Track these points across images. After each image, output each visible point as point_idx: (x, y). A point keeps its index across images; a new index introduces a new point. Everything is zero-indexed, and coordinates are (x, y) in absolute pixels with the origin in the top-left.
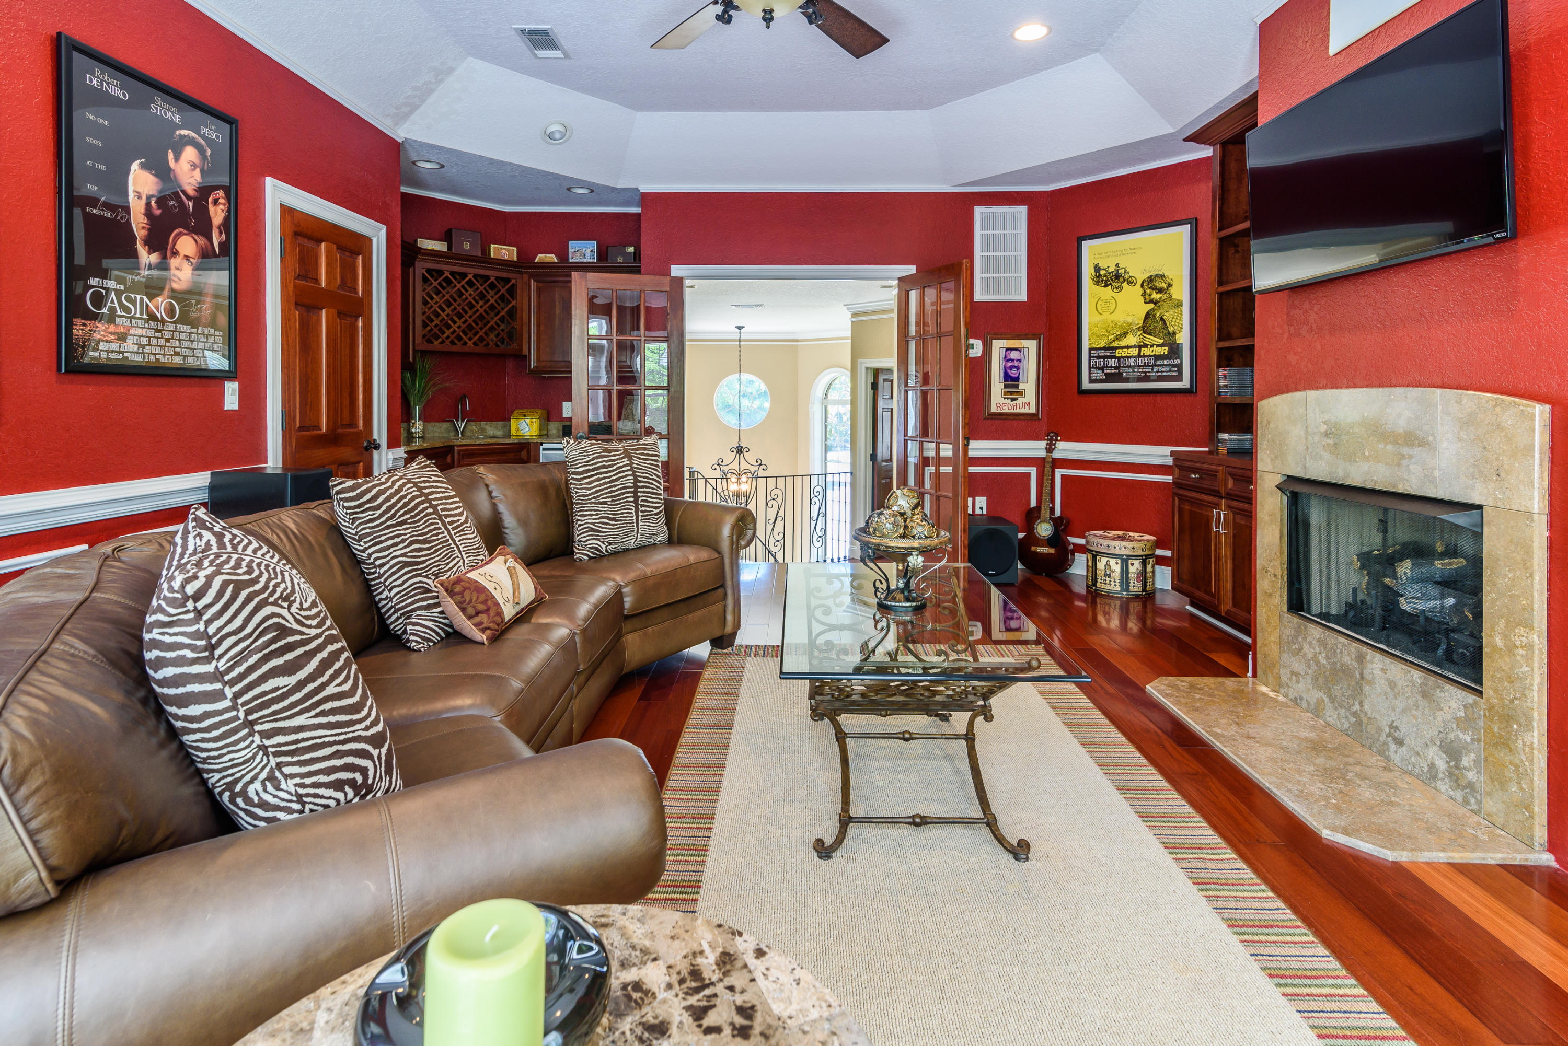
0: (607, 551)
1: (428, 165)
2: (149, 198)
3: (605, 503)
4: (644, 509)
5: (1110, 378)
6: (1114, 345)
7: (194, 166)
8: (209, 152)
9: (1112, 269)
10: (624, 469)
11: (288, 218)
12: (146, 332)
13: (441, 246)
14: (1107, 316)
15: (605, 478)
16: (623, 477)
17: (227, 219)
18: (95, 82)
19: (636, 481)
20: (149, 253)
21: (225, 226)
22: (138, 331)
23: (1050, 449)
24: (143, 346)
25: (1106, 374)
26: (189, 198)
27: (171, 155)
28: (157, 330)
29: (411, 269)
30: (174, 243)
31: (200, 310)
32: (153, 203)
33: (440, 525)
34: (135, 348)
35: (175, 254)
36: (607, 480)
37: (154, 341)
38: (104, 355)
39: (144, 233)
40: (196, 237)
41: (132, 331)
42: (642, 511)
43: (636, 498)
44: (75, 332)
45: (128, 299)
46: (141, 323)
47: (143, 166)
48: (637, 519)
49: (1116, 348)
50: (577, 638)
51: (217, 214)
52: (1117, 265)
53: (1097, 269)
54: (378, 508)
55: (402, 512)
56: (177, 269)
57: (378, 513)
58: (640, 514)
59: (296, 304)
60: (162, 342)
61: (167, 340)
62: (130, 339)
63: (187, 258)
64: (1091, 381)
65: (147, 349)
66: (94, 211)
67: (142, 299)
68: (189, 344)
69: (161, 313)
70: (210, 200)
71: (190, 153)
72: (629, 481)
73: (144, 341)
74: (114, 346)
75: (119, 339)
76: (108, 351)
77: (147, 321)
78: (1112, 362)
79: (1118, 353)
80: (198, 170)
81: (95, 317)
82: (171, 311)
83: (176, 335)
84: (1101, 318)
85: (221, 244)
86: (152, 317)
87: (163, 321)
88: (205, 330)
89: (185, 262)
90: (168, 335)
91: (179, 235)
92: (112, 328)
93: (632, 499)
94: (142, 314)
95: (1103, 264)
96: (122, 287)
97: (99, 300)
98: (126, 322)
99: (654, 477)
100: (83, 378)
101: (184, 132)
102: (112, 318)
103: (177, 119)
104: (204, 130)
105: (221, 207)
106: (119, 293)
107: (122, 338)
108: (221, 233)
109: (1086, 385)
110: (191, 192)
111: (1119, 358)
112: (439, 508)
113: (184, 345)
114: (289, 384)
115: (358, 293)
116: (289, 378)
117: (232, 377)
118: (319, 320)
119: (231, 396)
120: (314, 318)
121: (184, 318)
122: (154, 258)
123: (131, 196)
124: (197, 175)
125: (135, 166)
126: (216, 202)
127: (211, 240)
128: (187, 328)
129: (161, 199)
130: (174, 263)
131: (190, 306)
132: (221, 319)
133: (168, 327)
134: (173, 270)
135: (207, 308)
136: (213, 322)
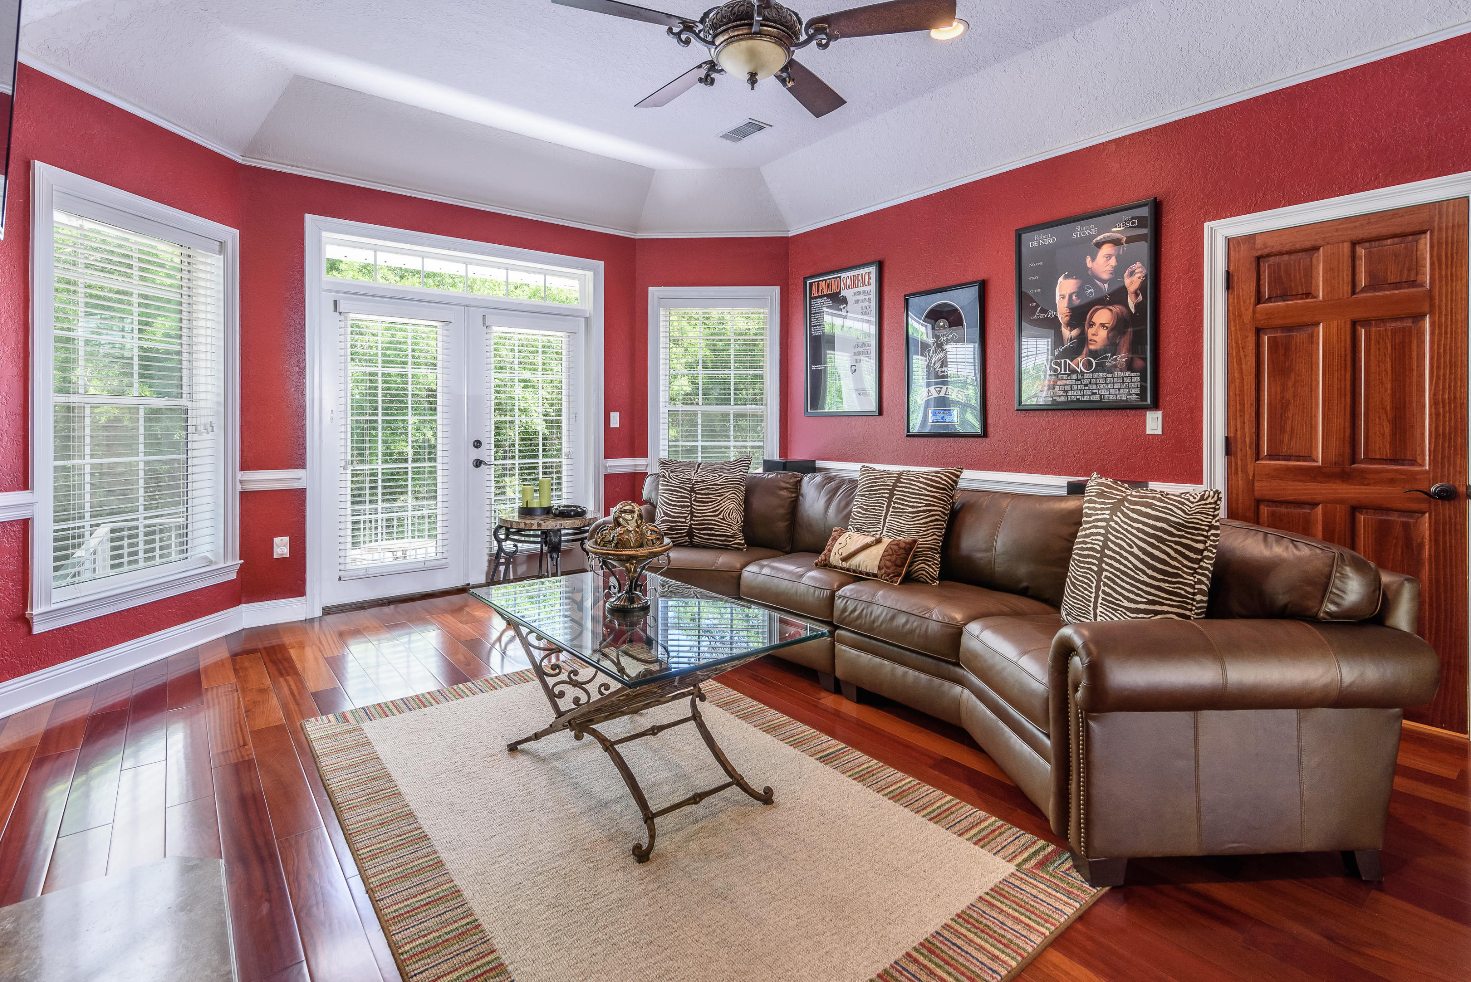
2: (1070, 296)
7: (1110, 257)
8: (1122, 240)
12: (1070, 382)
18: (1035, 244)
20: (1071, 331)
21: (1142, 288)
22: (1064, 382)
24: (1067, 391)
26: (1105, 281)
27: (1089, 259)
28: (1077, 380)
30: (1091, 317)
31: (1116, 360)
32: (1074, 297)
34: (1061, 393)
35: (1092, 325)
37: (1075, 387)
38: (1041, 398)
39: (1067, 319)
40: (1111, 307)
41: (1058, 383)
44: (1025, 387)
46: (1065, 377)
47: (1066, 277)
51: (1132, 283)
56: (1093, 335)
59: (1259, 331)
60: (1082, 387)
61: (1086, 385)
62: (1058, 387)
63: (1103, 325)
65: (1070, 393)
66: (1035, 318)
67: (1065, 362)
68: (1106, 386)
69: (1081, 367)
70: (1126, 275)
71: (1106, 249)
73: (1067, 388)
74: (1048, 392)
75: (1051, 388)
76: (1044, 396)
77: (1069, 375)
80: (1113, 258)
82: (1088, 365)
83: (1093, 381)
86: (1074, 371)
87: (1083, 373)
88: (1121, 374)
89: (1101, 329)
90: (1086, 382)
91: (1096, 311)
94: (1065, 370)
98: (1056, 377)
100: (1030, 413)
101: (1098, 238)
102: (1045, 376)
103: (1094, 231)
105: (1138, 275)
108: (1137, 295)
110: (1105, 276)
113: (1102, 386)
114: (1242, 410)
115: (1422, 285)
116: (1242, 404)
117: (1155, 406)
118: (1313, 339)
119: (1154, 423)
120: (1300, 336)
121: (1101, 367)
122: (1075, 332)
123: (1058, 298)
124: (1113, 262)
125: (1061, 279)
126: (1132, 274)
127: (1126, 305)
128: (1103, 375)
129: (1080, 292)
130: (1090, 331)
131: (1106, 358)
132: (1138, 363)
133: (1086, 376)
134: (1090, 337)
135: (1122, 358)
136: (1130, 367)
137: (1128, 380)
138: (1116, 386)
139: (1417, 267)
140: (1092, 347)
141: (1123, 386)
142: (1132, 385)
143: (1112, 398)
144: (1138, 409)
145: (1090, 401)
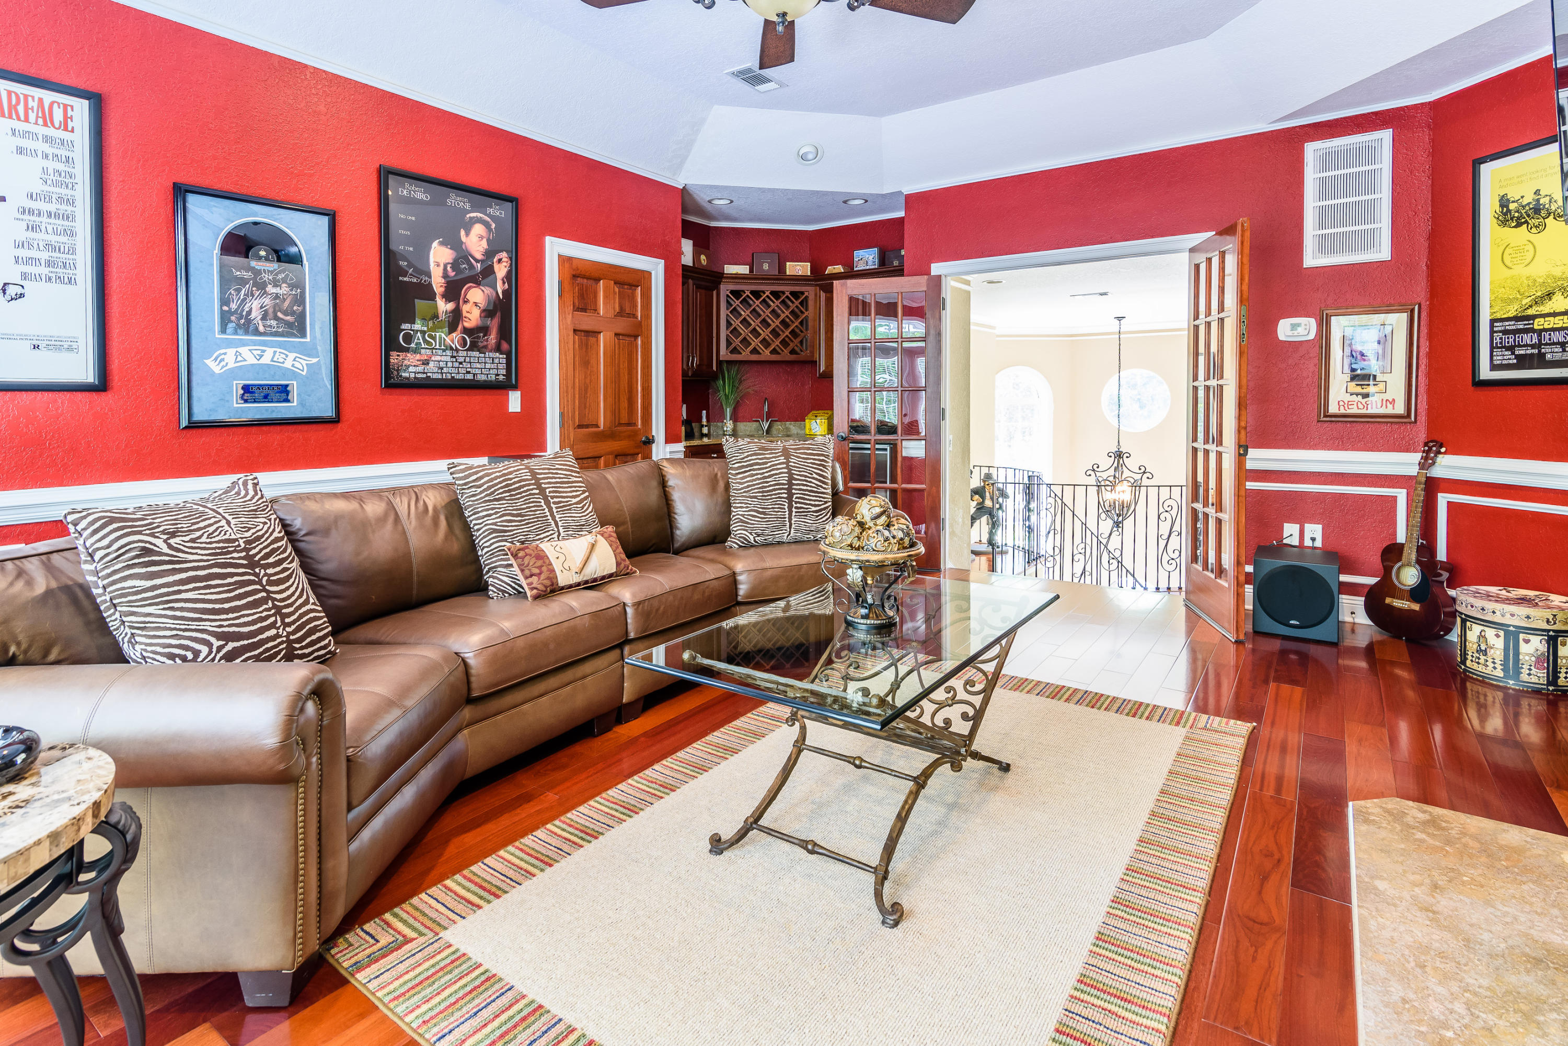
0: (755, 541)
1: (722, 202)
2: (446, 265)
3: (755, 497)
4: (798, 505)
5: (1523, 362)
6: (1530, 312)
7: (481, 237)
8: (493, 226)
9: (1529, 198)
10: (779, 467)
11: (567, 265)
12: (444, 358)
13: (743, 270)
14: (1520, 271)
15: (757, 474)
16: (776, 474)
17: (509, 273)
18: (405, 192)
19: (791, 478)
20: (446, 303)
21: (508, 277)
22: (438, 358)
23: (1425, 464)
24: (442, 369)
25: (1517, 357)
26: (477, 261)
27: (463, 233)
28: (452, 357)
29: (715, 293)
30: (465, 293)
31: (487, 340)
32: (449, 268)
33: (543, 504)
34: (436, 370)
35: (466, 302)
36: (759, 476)
37: (450, 364)
38: (412, 375)
39: (442, 289)
40: (482, 288)
41: (433, 358)
42: (796, 508)
43: (790, 496)
44: (392, 361)
45: (430, 336)
46: (440, 352)
47: (441, 244)
48: (790, 515)
49: (1534, 317)
50: (630, 611)
51: (501, 271)
52: (1537, 192)
53: (1504, 202)
54: (479, 486)
55: (501, 491)
56: (468, 312)
57: (479, 490)
58: (794, 510)
59: (575, 331)
60: (456, 365)
61: (461, 363)
62: (431, 364)
63: (476, 304)
64: (1494, 367)
65: (445, 370)
66: (405, 279)
67: (441, 336)
68: (478, 366)
69: (456, 344)
70: (495, 260)
71: (478, 229)
72: (784, 479)
73: (442, 364)
74: (420, 369)
75: (423, 364)
76: (415, 373)
77: (444, 351)
78: (1527, 338)
79: (1538, 324)
80: (485, 240)
81: (407, 350)
82: (464, 343)
84: (1508, 273)
85: (504, 292)
86: (449, 348)
87: (457, 350)
88: (491, 355)
89: (475, 307)
90: (461, 359)
91: (470, 288)
92: (418, 357)
93: (785, 496)
95: (1513, 194)
96: (425, 329)
97: (408, 338)
98: (429, 352)
99: (815, 476)
100: (398, 391)
101: (472, 215)
102: (416, 351)
104: (489, 210)
105: (505, 264)
106: (423, 333)
107: (426, 363)
108: (504, 283)
109: (1485, 373)
110: (479, 256)
111: (1539, 332)
112: (548, 490)
113: (474, 365)
114: (567, 392)
115: (637, 318)
116: (567, 387)
117: (515, 388)
118: (598, 341)
119: (514, 402)
120: (592, 340)
121: (474, 347)
122: (450, 306)
123: (432, 265)
124: (484, 244)
125: (435, 244)
126: (500, 261)
127: (495, 288)
128: (476, 354)
129: (455, 265)
130: (465, 308)
131: (479, 337)
132: (505, 346)
133: (461, 354)
134: (465, 314)
135: (492, 338)
136: (498, 349)
137: (496, 361)
138: (488, 366)
139: (635, 306)
140: (467, 325)
141: (493, 366)
142: (500, 366)
143: (483, 378)
144: (502, 387)
145: (464, 380)
